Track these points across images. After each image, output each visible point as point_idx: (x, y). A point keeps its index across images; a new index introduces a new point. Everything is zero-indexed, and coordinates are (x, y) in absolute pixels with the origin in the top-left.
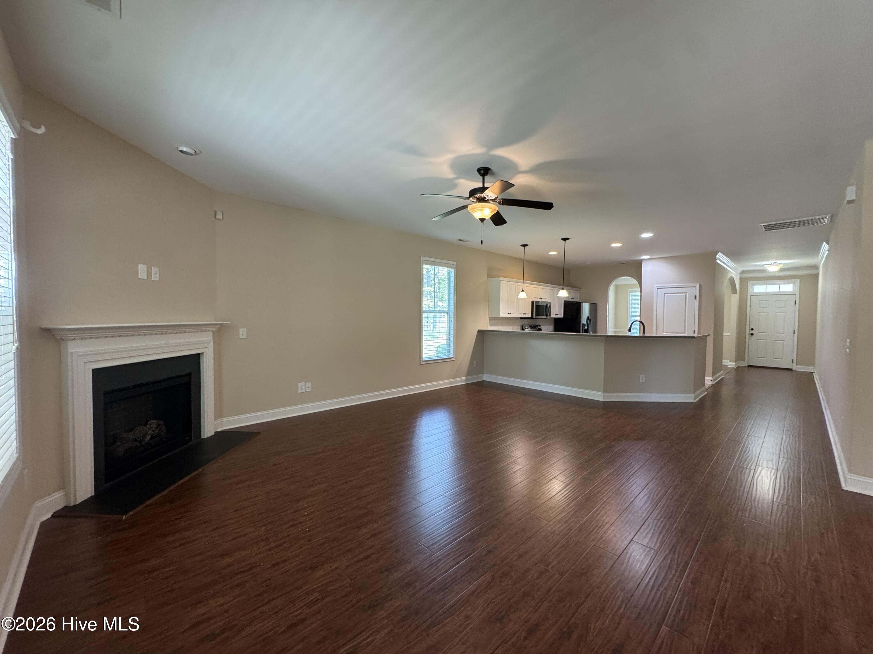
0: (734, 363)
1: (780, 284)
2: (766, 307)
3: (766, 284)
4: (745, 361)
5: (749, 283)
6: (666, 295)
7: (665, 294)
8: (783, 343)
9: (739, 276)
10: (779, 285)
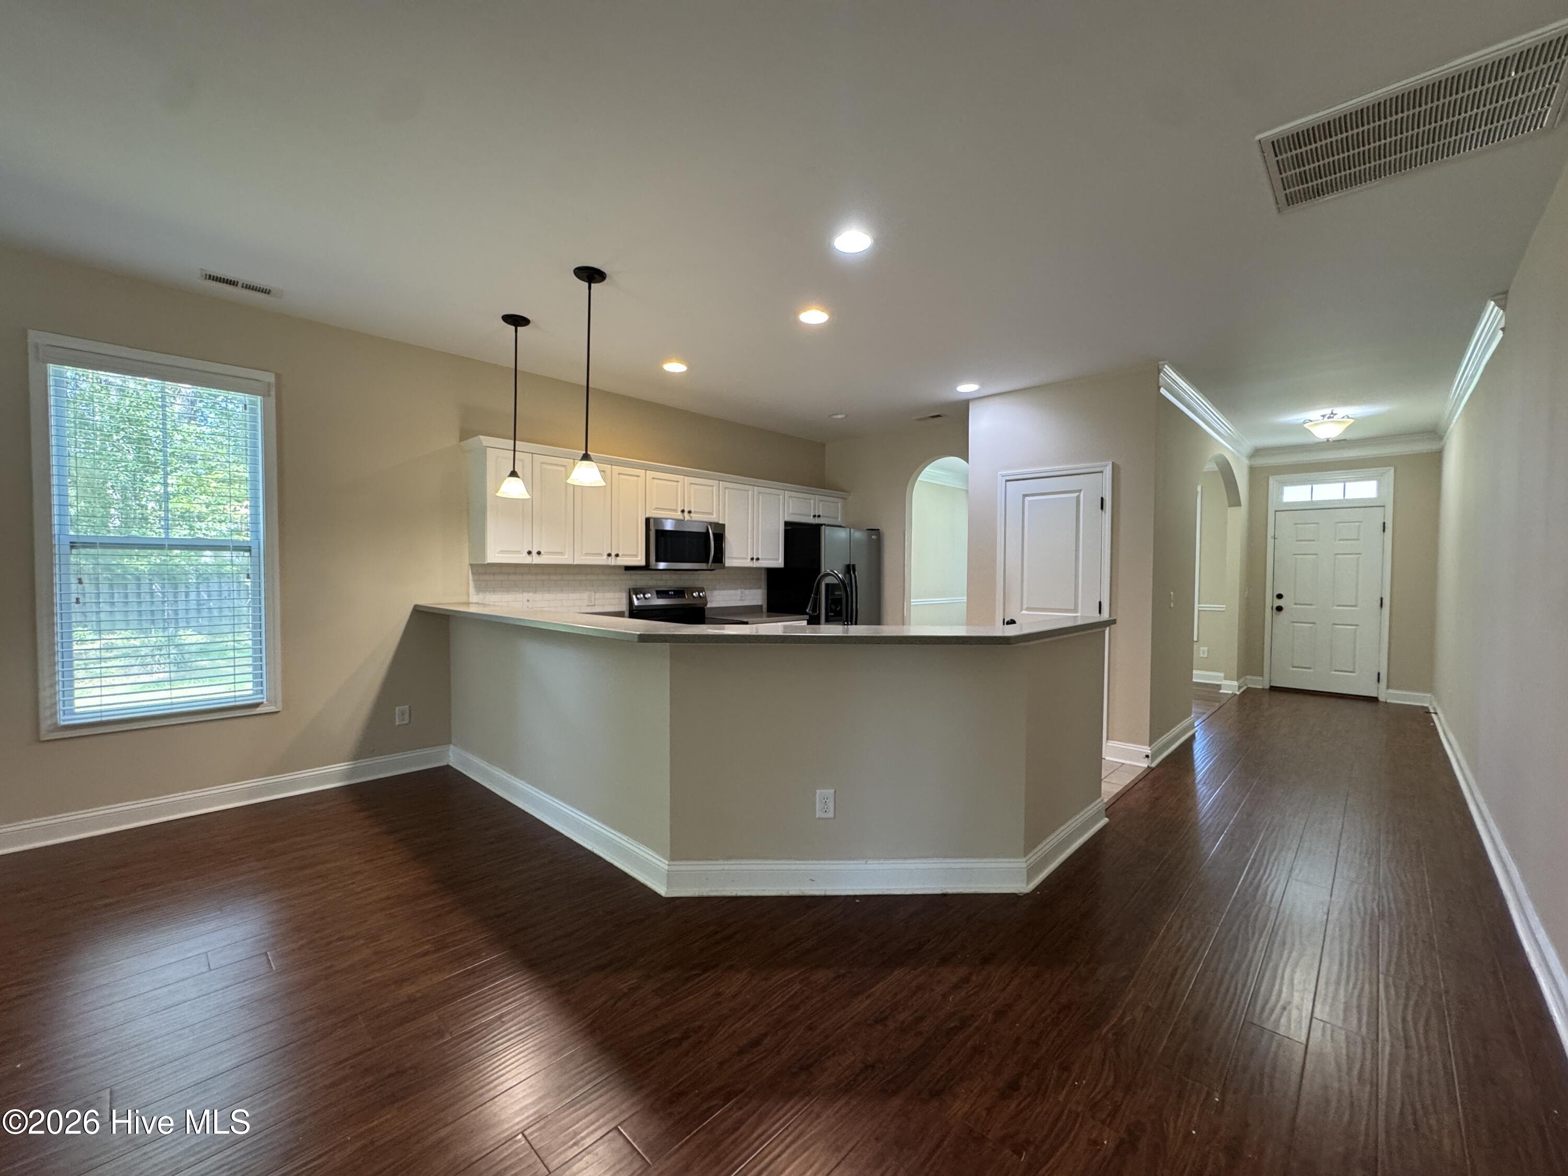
0: (1235, 683)
1: (1345, 482)
2: (1314, 540)
3: (1312, 482)
4: (1262, 675)
5: (1272, 481)
6: (1027, 499)
7: (1025, 496)
8: (1355, 631)
9: (1246, 462)
10: (1343, 484)
